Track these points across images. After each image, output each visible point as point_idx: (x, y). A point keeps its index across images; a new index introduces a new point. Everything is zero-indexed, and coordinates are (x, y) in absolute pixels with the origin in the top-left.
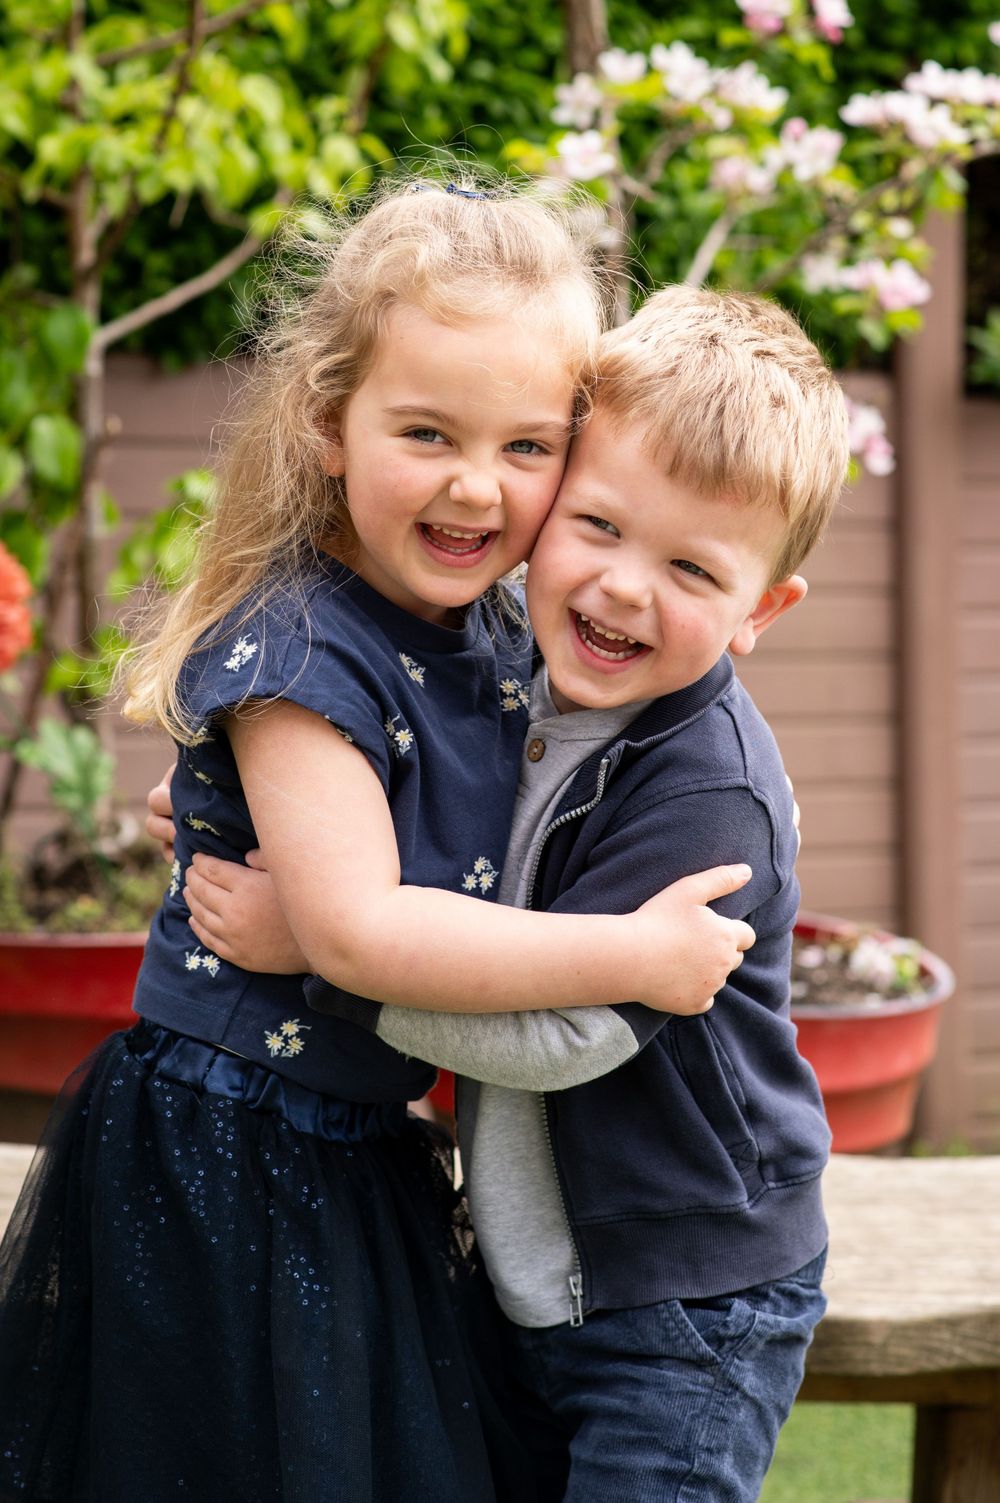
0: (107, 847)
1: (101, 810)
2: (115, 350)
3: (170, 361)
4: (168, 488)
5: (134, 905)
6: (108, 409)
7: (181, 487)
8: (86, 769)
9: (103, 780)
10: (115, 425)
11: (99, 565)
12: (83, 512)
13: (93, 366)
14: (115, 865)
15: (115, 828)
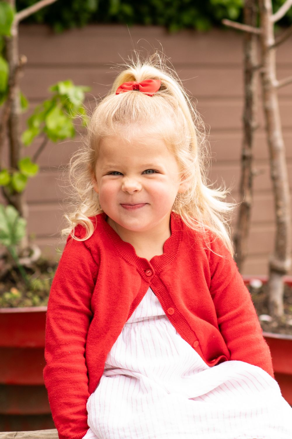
0: (26, 261)
1: (24, 243)
2: (24, 23)
3: (58, 27)
4: (51, 89)
5: (36, 291)
6: (21, 52)
7: (57, 89)
8: (13, 227)
9: (21, 232)
10: (24, 59)
11: (19, 127)
12: (10, 102)
13: (14, 31)
14: (29, 270)
15: (31, 252)
